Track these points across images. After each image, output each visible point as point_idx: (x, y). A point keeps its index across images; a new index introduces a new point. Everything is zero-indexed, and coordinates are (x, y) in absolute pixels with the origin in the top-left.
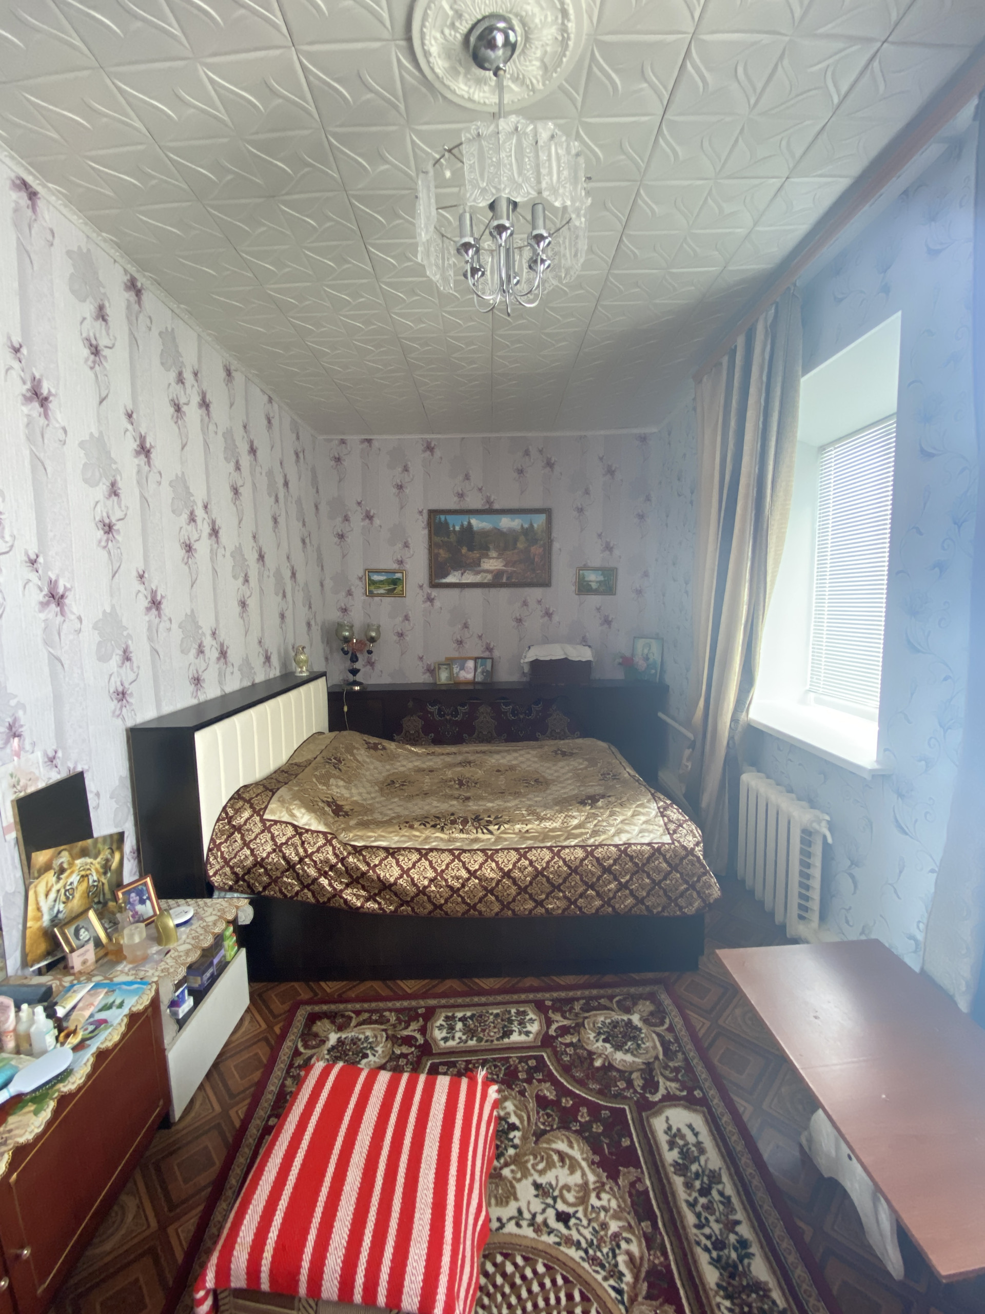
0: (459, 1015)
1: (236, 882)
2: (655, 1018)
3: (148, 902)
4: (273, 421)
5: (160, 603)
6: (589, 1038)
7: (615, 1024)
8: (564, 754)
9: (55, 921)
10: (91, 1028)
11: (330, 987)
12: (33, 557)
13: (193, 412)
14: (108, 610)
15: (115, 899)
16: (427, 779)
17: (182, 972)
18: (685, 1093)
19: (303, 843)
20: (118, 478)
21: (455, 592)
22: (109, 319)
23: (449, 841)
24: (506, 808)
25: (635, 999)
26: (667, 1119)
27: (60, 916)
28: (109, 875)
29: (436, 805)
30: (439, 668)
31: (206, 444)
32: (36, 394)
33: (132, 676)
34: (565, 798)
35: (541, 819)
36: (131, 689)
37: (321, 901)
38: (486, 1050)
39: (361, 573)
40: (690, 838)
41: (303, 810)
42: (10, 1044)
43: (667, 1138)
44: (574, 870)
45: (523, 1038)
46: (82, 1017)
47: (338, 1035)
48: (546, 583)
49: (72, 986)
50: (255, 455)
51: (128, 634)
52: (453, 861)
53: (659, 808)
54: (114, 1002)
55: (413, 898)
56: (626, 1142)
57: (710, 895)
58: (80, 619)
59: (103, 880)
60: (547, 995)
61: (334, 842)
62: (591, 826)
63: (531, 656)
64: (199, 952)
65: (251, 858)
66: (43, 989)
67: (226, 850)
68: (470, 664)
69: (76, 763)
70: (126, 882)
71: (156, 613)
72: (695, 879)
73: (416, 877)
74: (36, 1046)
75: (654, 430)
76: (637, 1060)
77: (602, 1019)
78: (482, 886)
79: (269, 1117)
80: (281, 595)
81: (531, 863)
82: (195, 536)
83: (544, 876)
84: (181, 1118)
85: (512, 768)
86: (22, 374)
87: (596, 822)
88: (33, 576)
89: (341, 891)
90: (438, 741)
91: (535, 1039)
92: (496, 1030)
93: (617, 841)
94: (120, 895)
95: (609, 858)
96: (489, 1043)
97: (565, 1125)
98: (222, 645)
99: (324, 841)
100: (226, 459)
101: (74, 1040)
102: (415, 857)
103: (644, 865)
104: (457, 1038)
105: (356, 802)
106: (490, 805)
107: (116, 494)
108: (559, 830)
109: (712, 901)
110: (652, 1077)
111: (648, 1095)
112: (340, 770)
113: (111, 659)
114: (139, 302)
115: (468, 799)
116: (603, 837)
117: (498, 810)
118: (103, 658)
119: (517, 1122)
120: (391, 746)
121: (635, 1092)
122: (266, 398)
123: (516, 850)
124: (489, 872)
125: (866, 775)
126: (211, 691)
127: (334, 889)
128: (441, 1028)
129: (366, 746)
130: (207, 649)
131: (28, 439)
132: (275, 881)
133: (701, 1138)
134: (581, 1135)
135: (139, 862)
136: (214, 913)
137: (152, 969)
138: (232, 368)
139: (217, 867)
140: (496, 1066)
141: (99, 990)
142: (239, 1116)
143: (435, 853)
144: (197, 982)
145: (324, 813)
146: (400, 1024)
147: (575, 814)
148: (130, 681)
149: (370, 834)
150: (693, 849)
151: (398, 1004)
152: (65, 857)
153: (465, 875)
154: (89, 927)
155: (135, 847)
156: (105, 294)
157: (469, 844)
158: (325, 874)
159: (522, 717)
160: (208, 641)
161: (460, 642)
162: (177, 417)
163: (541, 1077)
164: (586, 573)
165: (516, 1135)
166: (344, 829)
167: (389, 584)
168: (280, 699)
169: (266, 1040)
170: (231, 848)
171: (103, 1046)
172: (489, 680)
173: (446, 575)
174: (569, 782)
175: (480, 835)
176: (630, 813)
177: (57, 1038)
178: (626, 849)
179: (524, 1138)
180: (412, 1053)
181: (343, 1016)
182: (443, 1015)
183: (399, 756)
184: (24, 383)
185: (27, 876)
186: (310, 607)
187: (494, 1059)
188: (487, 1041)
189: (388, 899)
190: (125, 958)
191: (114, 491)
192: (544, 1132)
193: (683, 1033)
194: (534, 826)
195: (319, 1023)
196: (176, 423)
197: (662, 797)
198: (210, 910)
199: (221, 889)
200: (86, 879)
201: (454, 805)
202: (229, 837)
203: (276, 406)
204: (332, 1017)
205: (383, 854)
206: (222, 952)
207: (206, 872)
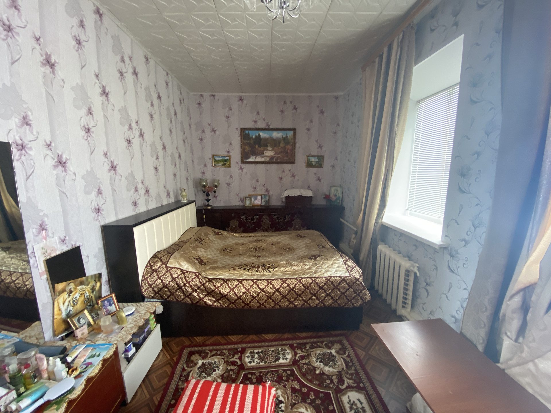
0: (256, 351)
1: (155, 295)
2: (342, 351)
3: (113, 305)
4: (169, 84)
5: (115, 167)
6: (313, 361)
7: (324, 354)
8: (301, 237)
9: (69, 315)
10: (84, 367)
11: (199, 339)
12: (49, 143)
13: (129, 77)
14: (89, 170)
15: (98, 304)
16: (241, 248)
17: (130, 337)
18: (356, 385)
19: (185, 277)
20: (92, 106)
21: (253, 165)
22: (86, 27)
23: (251, 275)
24: (276, 261)
25: (333, 343)
26: (349, 397)
27: (71, 312)
28: (95, 293)
29: (245, 260)
30: (246, 199)
31: (136, 93)
32: (48, 62)
33: (103, 202)
34: (302, 256)
35: (292, 266)
36: (103, 207)
37: (194, 302)
38: (268, 367)
39: (210, 156)
40: (358, 274)
41: (185, 263)
42: (45, 375)
43: (349, 405)
44: (307, 288)
45: (284, 361)
46: (80, 361)
47: (202, 361)
48: (293, 162)
49: (76, 346)
50: (160, 99)
51: (100, 181)
52: (253, 284)
53: (344, 261)
54: (95, 354)
55: (235, 301)
56: (331, 408)
57: (366, 298)
58: (75, 174)
59: (92, 295)
60: (295, 342)
61: (200, 276)
62: (314, 269)
63: (286, 194)
64: (137, 328)
65: (162, 284)
66: (62, 348)
67: (150, 280)
68: (259, 198)
69: (76, 242)
70: (103, 296)
71: (114, 172)
72: (360, 292)
73: (237, 292)
74: (58, 377)
75: (342, 93)
76: (335, 370)
77: (319, 352)
78: (266, 295)
79: (171, 400)
80: (174, 165)
81: (288, 285)
82: (132, 136)
83: (293, 291)
84: (131, 401)
85: (278, 243)
86: (41, 52)
87: (316, 267)
88: (49, 152)
89: (203, 298)
90: (245, 231)
91: (290, 361)
92: (272, 358)
93: (326, 275)
94: (100, 302)
95: (322, 283)
96: (269, 364)
97: (304, 401)
98: (146, 188)
99: (195, 276)
100: (146, 100)
101: (76, 373)
102: (236, 283)
103: (337, 286)
104: (255, 362)
105: (209, 258)
106: (269, 259)
107: (91, 114)
108: (300, 270)
109: (367, 301)
110: (341, 378)
111: (340, 386)
112: (202, 244)
113: (92, 193)
114: (101, 20)
115: (259, 256)
116: (319, 274)
117: (273, 262)
118: (87, 193)
119: (283, 400)
120: (225, 233)
121: (334, 384)
122: (165, 73)
123: (281, 279)
124: (270, 289)
125: (437, 247)
126: (142, 209)
127: (200, 297)
128: (248, 357)
129: (214, 233)
130: (139, 190)
131: (44, 84)
132: (173, 294)
133: (363, 405)
134: (311, 405)
135: (110, 286)
136: (145, 309)
137: (115, 336)
138: (149, 57)
139: (146, 288)
140: (273, 374)
141: (89, 348)
142: (158, 400)
143: (245, 281)
144: (137, 340)
145: (195, 264)
146: (230, 356)
147: (307, 263)
148: (102, 204)
149: (216, 273)
150: (359, 279)
151: (229, 347)
152: (72, 286)
153: (259, 290)
154: (85, 317)
155: (107, 279)
156: (83, 15)
157: (260, 277)
158: (196, 291)
159: (282, 220)
160: (140, 186)
161: (255, 188)
162: (122, 78)
163: (293, 379)
164: (310, 158)
165: (282, 406)
166: (204, 271)
167: (223, 162)
168: (174, 212)
169: (170, 364)
170: (152, 280)
171: (90, 376)
172: (267, 205)
173: (248, 158)
174: (304, 249)
175: (265, 273)
176: (331, 263)
177: (68, 372)
178: (330, 279)
179: (286, 407)
180: (236, 369)
181: (204, 352)
182: (249, 351)
183: (228, 237)
184: (42, 56)
185: (53, 295)
186: (188, 171)
187: (272, 371)
188: (269, 363)
189: (225, 301)
190: (102, 331)
191: (90, 112)
192: (295, 404)
193: (354, 358)
194: (289, 269)
195: (194, 356)
196: (121, 81)
197: (345, 256)
198: (143, 308)
199: (148, 298)
200: (83, 295)
201: (253, 260)
202: (151, 274)
203: (170, 77)
204: (199, 353)
205: (222, 282)
206: (149, 326)
207: (141, 290)
